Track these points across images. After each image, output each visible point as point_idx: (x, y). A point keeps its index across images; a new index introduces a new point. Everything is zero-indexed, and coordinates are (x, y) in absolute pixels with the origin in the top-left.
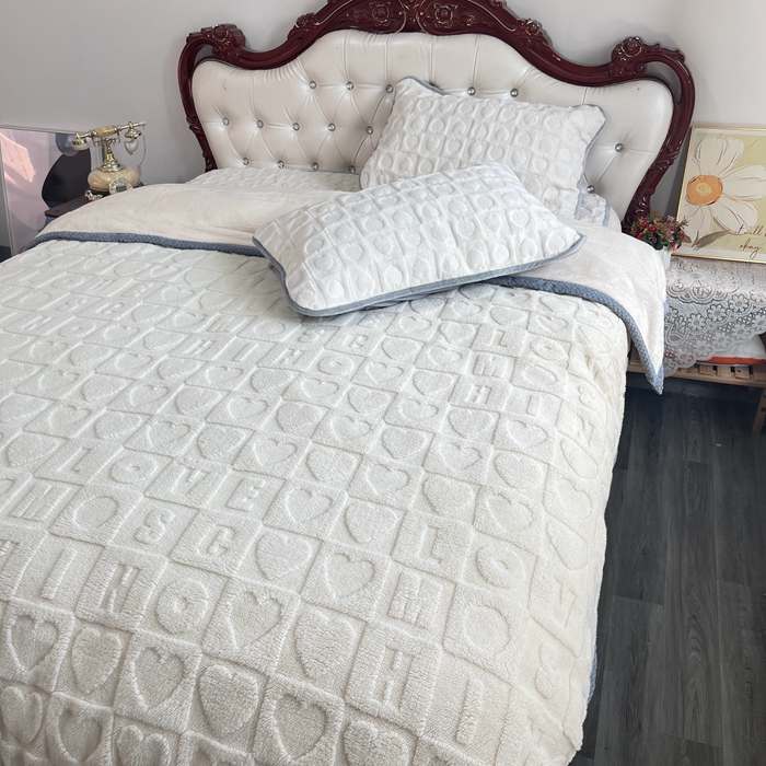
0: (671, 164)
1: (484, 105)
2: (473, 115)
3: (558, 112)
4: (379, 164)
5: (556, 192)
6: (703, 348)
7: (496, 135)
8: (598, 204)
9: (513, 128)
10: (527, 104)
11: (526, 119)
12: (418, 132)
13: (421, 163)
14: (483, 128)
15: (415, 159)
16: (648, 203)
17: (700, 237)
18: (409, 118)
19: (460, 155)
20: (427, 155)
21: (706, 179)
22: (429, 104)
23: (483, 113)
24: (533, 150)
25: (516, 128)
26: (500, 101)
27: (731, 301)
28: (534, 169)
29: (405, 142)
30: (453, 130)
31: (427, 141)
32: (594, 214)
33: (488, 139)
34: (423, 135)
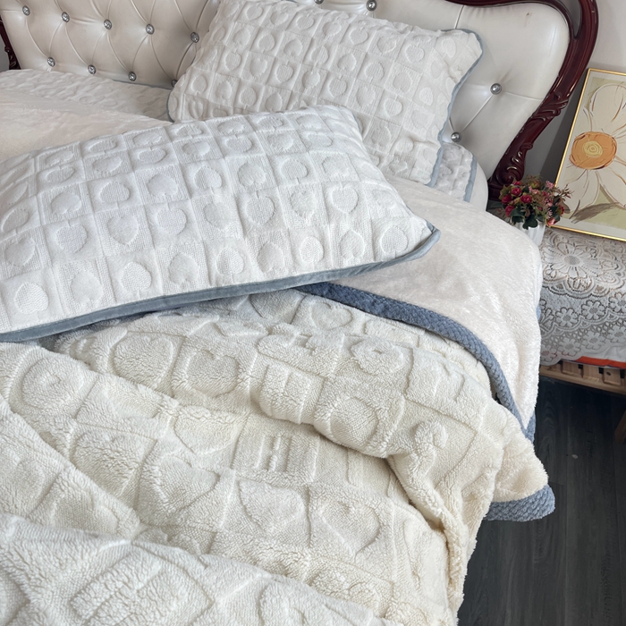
0: (557, 114)
1: (329, 18)
2: (313, 32)
3: (423, 36)
4: (192, 86)
5: (410, 145)
6: (570, 346)
7: (339, 62)
8: (463, 160)
9: (362, 56)
10: (384, 22)
11: (379, 44)
12: (241, 48)
13: (242, 91)
14: (323, 53)
15: (235, 84)
16: (522, 159)
17: (581, 208)
18: (232, 27)
19: (292, 85)
20: (251, 80)
21: (597, 137)
22: (259, 12)
23: (325, 29)
24: (385, 87)
25: (366, 56)
26: (350, 15)
27: (613, 299)
28: (385, 113)
29: (224, 60)
30: (285, 50)
31: (252, 62)
32: (456, 175)
33: (329, 67)
34: (247, 54)
